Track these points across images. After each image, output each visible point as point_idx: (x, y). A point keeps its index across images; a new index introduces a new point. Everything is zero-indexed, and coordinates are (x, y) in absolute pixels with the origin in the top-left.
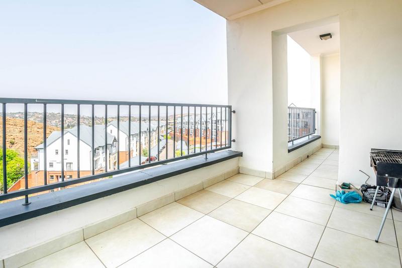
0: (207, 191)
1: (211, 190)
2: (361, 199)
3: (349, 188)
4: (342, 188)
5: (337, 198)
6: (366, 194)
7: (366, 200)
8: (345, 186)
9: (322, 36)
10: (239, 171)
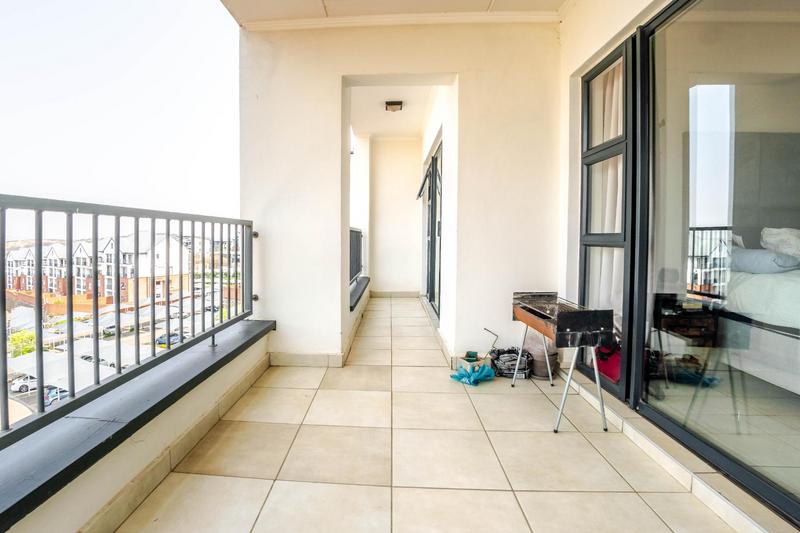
0: (231, 422)
1: (238, 418)
2: (493, 375)
3: (477, 360)
4: (468, 361)
5: (463, 380)
6: (499, 364)
7: (500, 374)
8: (471, 357)
9: (389, 104)
10: (269, 362)
